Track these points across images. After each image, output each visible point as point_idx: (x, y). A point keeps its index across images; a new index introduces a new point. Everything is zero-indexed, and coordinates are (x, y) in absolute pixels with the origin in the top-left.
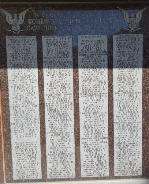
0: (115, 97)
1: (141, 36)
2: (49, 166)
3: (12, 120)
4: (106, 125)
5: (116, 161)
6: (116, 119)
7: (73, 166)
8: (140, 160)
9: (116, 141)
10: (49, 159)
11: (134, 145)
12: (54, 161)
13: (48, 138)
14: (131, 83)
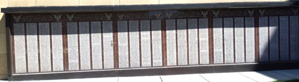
0: (246, 36)
1: (254, 18)
2: (225, 59)
3: (214, 44)
4: (243, 45)
5: (247, 57)
6: (246, 44)
7: (233, 59)
8: (254, 57)
9: (247, 51)
10: (225, 57)
11: (252, 52)
12: (227, 57)
13: (225, 50)
14: (251, 32)
